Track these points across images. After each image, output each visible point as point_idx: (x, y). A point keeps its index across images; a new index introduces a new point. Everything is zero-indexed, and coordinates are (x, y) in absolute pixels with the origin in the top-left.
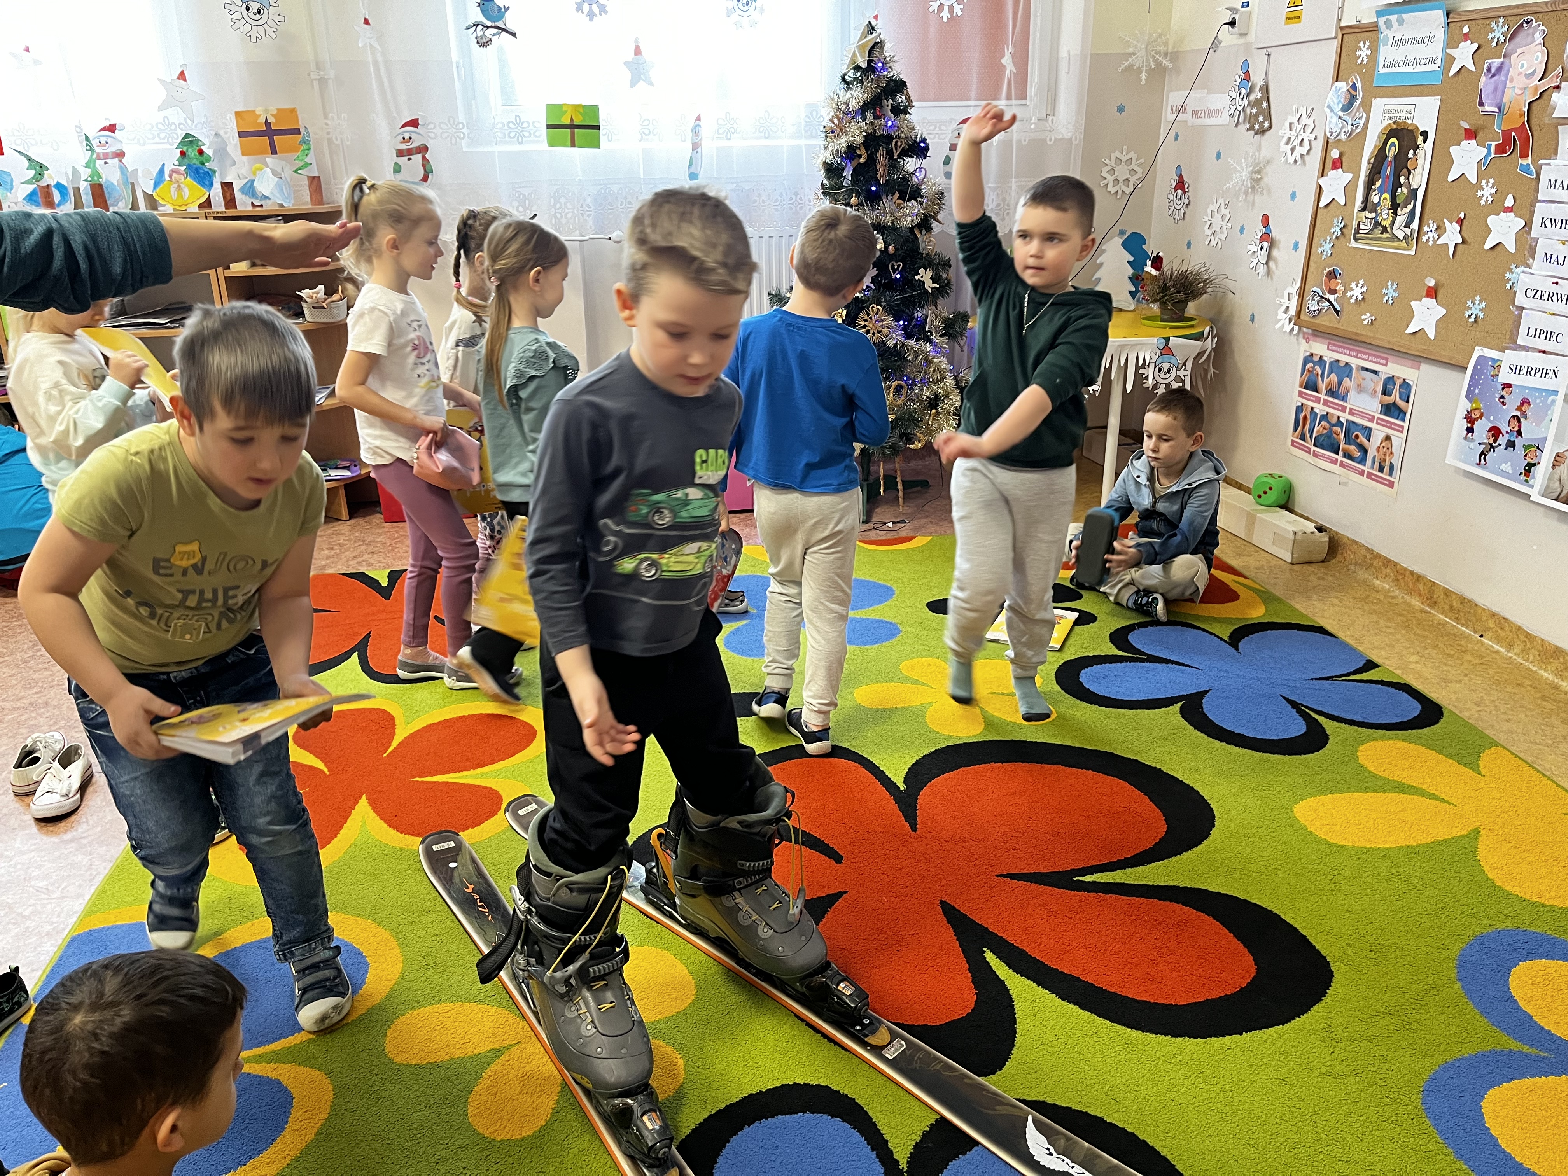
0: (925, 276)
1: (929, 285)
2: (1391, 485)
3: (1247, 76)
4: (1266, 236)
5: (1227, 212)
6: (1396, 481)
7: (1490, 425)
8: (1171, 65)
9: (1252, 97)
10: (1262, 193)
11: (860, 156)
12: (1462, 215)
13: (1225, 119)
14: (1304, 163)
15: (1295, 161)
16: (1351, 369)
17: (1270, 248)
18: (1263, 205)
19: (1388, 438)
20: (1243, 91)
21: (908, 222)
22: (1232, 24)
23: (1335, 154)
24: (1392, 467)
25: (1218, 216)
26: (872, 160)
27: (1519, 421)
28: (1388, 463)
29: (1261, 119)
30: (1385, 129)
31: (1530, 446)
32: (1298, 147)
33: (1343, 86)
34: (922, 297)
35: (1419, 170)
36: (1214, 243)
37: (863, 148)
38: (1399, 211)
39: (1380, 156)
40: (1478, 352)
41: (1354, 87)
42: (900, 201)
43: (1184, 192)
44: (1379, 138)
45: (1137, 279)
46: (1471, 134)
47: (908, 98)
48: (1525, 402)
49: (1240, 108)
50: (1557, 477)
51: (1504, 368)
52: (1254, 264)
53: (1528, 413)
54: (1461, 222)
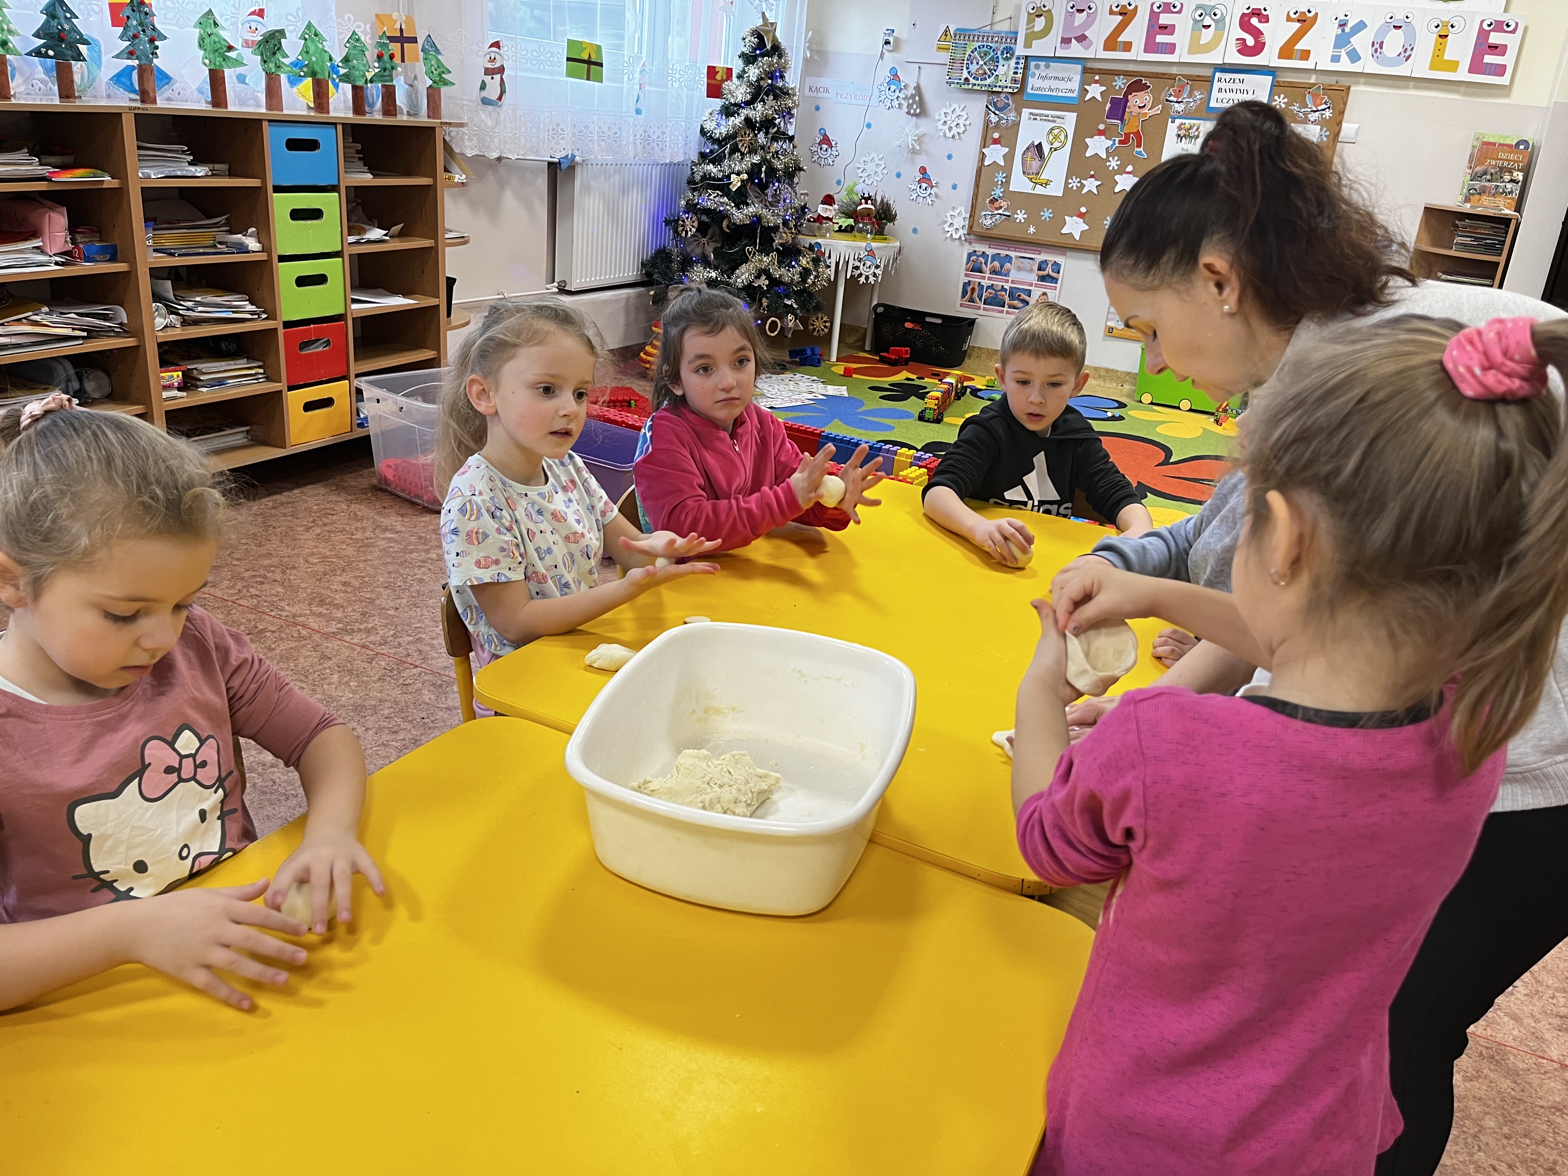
3: (896, 78)
4: (925, 180)
5: (882, 163)
10: (921, 154)
13: (874, 103)
14: (960, 138)
15: (953, 137)
16: (1011, 258)
18: (921, 161)
19: (1045, 294)
20: (894, 87)
22: (888, 43)
23: (996, 135)
25: (871, 165)
29: (915, 107)
32: (954, 128)
41: (1006, 98)
46: (1100, 133)
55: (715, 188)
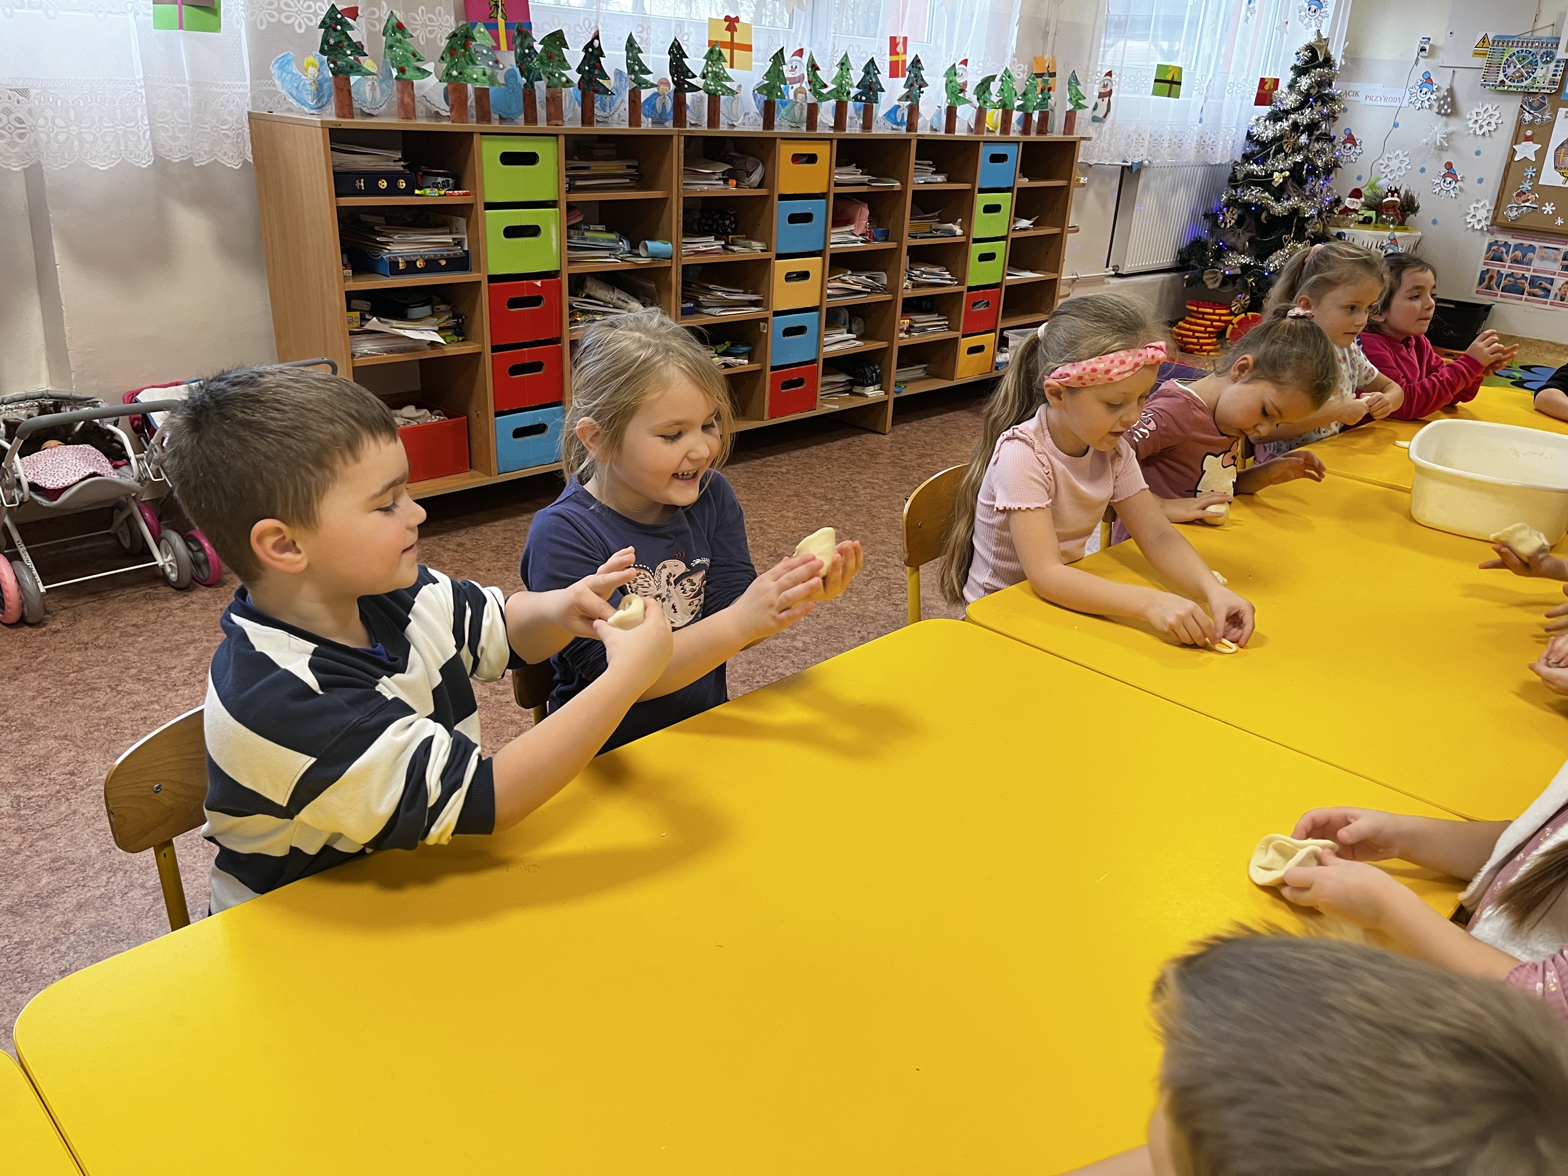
3: (1429, 81)
5: (1407, 160)
9: (1436, 94)
13: (1404, 104)
14: (1492, 136)
15: (1484, 134)
18: (1447, 157)
20: (1426, 90)
22: (1423, 50)
23: (1527, 132)
29: (1445, 107)
32: (1485, 126)
36: (1390, 177)
43: (1355, 147)
52: (1436, 191)
55: (1257, 184)
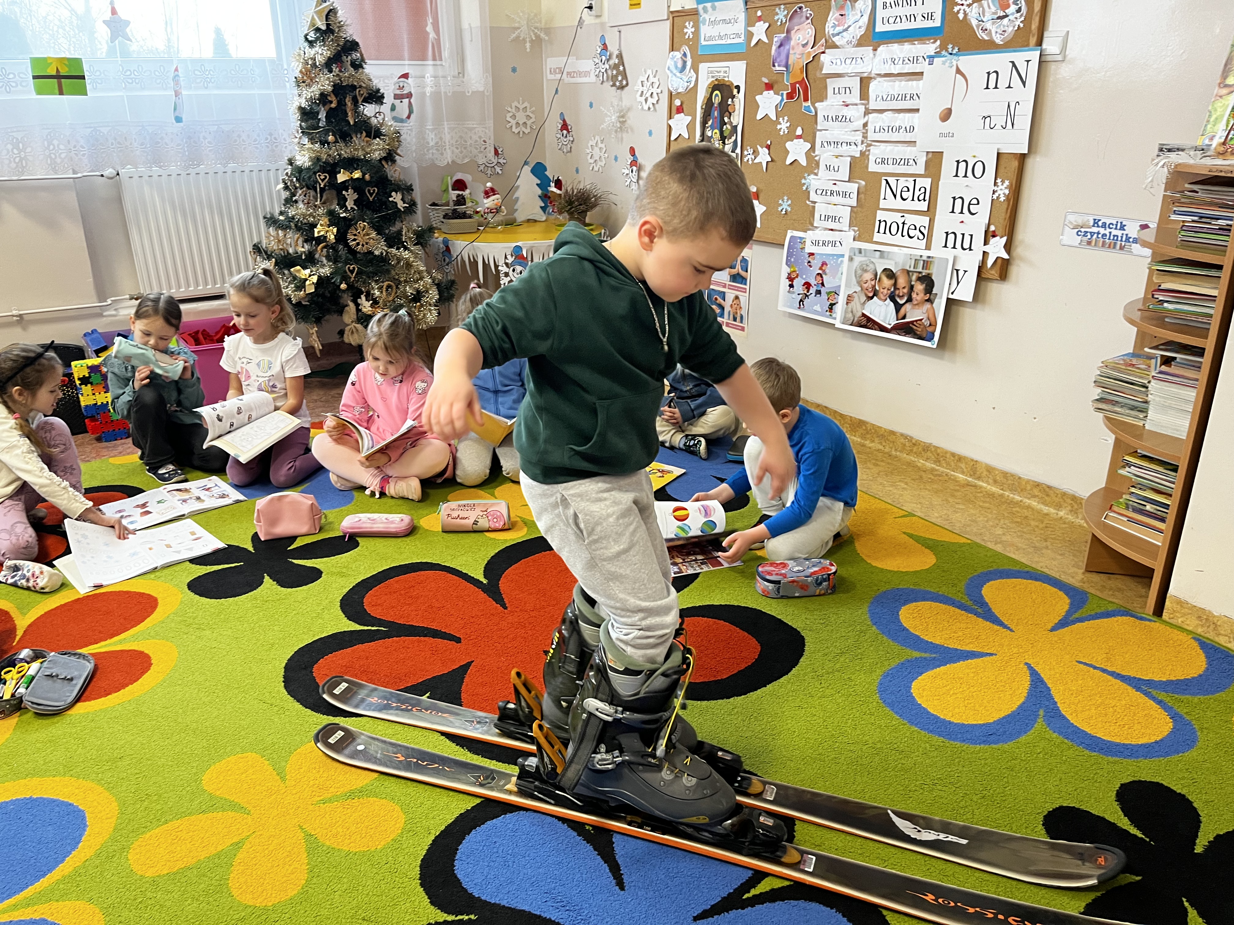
0: (396, 198)
1: (401, 205)
2: (743, 329)
3: (605, 47)
4: (634, 163)
5: (603, 146)
6: (746, 326)
7: (804, 281)
8: (547, 38)
9: (611, 62)
10: (627, 132)
11: (331, 102)
12: (769, 142)
13: (592, 78)
14: (655, 110)
15: (649, 108)
17: (639, 171)
19: (737, 298)
20: (604, 58)
21: (376, 155)
22: (590, 7)
23: (677, 103)
24: (742, 317)
25: (596, 150)
26: (341, 104)
27: (822, 277)
28: (739, 314)
29: (620, 78)
30: (710, 84)
31: (830, 292)
32: (649, 98)
33: (678, 55)
34: (396, 215)
35: (736, 112)
36: (596, 169)
37: (332, 95)
38: (726, 142)
39: (709, 104)
40: (790, 233)
41: (685, 55)
42: (368, 139)
43: (569, 132)
44: (707, 91)
45: (546, 197)
46: (769, 87)
47: (362, 55)
48: (824, 264)
49: (603, 71)
50: (850, 310)
51: (808, 243)
52: (628, 183)
53: (827, 271)
54: (768, 147)
